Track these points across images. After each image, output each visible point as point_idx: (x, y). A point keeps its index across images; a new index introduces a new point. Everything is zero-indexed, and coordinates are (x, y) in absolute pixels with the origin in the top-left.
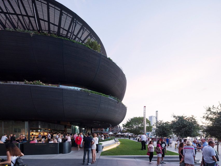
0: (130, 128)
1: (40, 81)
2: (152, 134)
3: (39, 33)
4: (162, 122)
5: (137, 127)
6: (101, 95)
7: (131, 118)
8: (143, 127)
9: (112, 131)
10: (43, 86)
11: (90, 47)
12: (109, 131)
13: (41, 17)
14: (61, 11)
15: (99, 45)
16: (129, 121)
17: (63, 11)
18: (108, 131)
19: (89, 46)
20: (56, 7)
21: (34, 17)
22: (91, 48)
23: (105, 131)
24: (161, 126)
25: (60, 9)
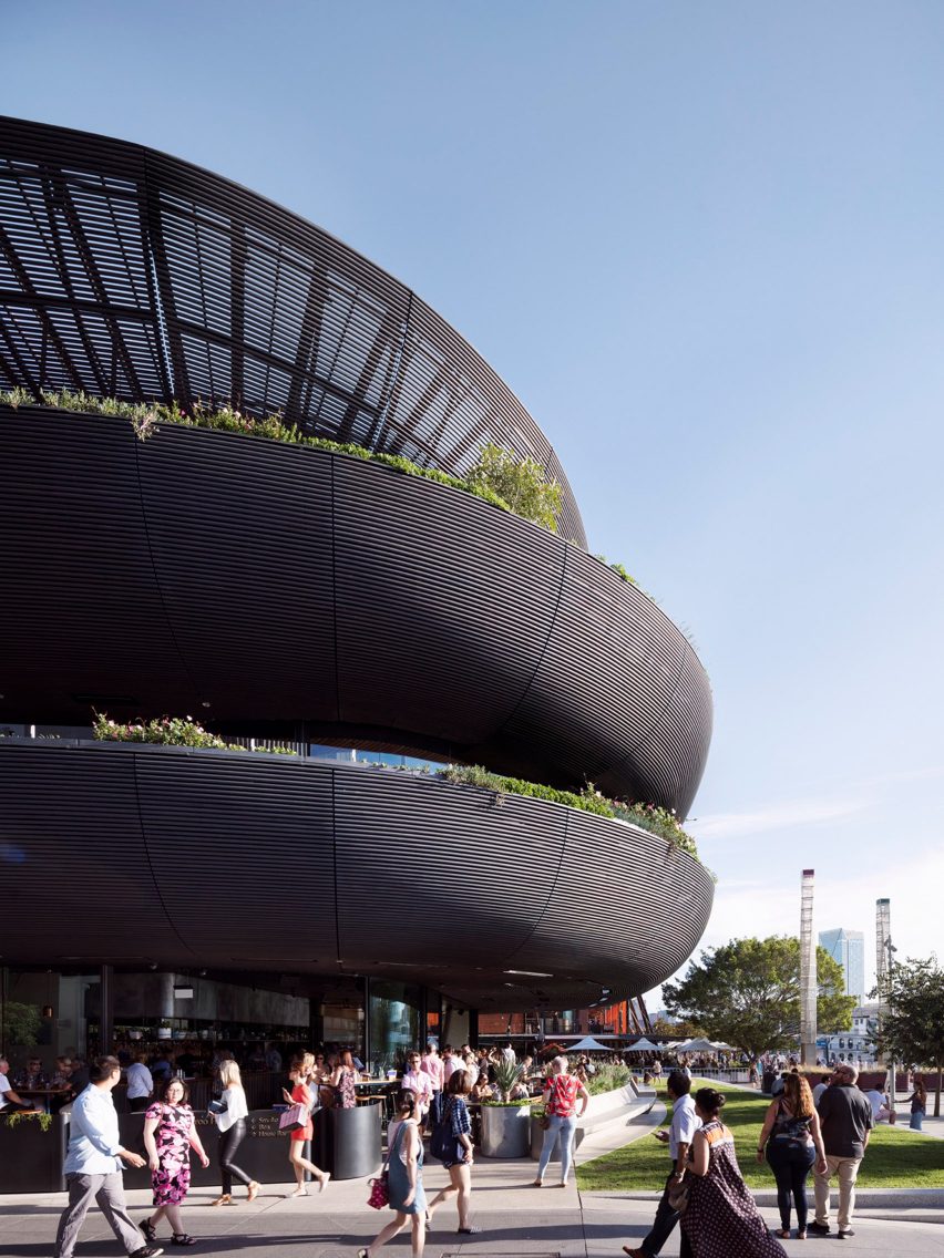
0: (709, 1011)
1: (194, 722)
2: (842, 1045)
3: (184, 417)
4: (930, 972)
5: (754, 1002)
6: (570, 802)
7: (718, 946)
8: (795, 1003)
9: (596, 1029)
10: (213, 752)
11: (501, 502)
12: (576, 1029)
13: (187, 312)
14: (318, 276)
15: (554, 487)
16: (704, 968)
17: (332, 277)
18: (571, 1033)
19: (495, 497)
20: (288, 252)
21: (150, 316)
22: (507, 508)
23: (549, 1029)
24: (921, 998)
25: (309, 263)
